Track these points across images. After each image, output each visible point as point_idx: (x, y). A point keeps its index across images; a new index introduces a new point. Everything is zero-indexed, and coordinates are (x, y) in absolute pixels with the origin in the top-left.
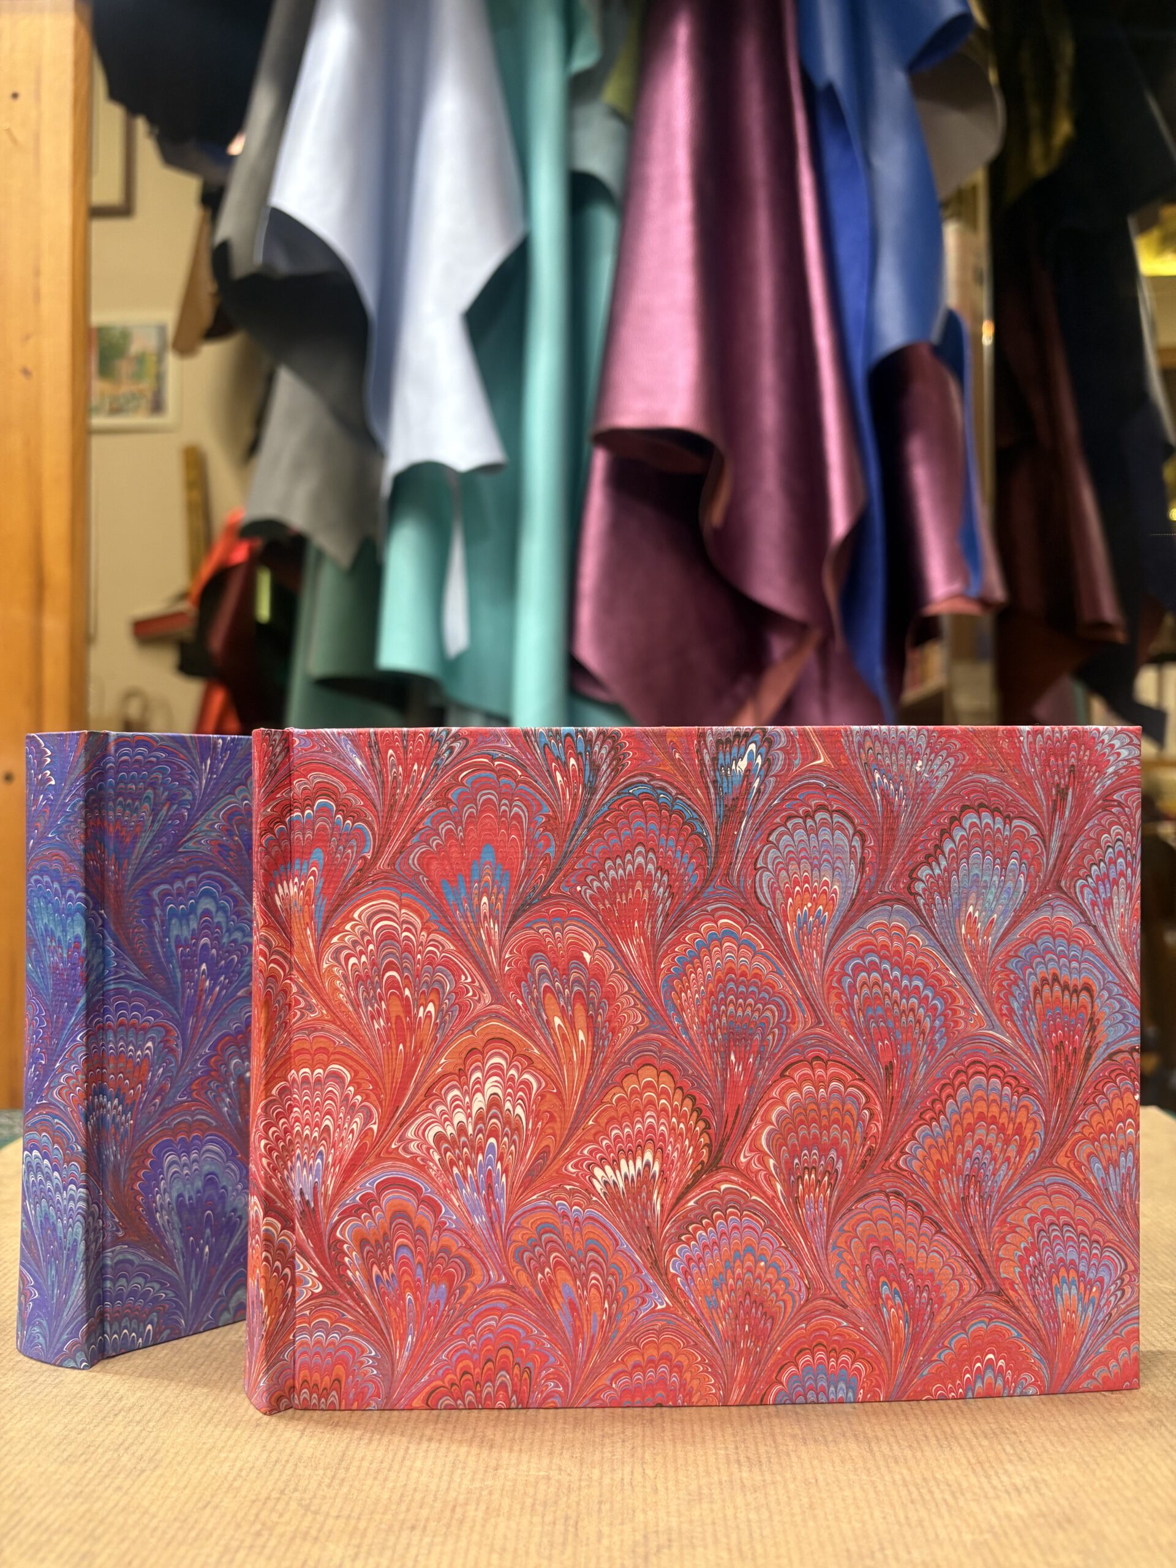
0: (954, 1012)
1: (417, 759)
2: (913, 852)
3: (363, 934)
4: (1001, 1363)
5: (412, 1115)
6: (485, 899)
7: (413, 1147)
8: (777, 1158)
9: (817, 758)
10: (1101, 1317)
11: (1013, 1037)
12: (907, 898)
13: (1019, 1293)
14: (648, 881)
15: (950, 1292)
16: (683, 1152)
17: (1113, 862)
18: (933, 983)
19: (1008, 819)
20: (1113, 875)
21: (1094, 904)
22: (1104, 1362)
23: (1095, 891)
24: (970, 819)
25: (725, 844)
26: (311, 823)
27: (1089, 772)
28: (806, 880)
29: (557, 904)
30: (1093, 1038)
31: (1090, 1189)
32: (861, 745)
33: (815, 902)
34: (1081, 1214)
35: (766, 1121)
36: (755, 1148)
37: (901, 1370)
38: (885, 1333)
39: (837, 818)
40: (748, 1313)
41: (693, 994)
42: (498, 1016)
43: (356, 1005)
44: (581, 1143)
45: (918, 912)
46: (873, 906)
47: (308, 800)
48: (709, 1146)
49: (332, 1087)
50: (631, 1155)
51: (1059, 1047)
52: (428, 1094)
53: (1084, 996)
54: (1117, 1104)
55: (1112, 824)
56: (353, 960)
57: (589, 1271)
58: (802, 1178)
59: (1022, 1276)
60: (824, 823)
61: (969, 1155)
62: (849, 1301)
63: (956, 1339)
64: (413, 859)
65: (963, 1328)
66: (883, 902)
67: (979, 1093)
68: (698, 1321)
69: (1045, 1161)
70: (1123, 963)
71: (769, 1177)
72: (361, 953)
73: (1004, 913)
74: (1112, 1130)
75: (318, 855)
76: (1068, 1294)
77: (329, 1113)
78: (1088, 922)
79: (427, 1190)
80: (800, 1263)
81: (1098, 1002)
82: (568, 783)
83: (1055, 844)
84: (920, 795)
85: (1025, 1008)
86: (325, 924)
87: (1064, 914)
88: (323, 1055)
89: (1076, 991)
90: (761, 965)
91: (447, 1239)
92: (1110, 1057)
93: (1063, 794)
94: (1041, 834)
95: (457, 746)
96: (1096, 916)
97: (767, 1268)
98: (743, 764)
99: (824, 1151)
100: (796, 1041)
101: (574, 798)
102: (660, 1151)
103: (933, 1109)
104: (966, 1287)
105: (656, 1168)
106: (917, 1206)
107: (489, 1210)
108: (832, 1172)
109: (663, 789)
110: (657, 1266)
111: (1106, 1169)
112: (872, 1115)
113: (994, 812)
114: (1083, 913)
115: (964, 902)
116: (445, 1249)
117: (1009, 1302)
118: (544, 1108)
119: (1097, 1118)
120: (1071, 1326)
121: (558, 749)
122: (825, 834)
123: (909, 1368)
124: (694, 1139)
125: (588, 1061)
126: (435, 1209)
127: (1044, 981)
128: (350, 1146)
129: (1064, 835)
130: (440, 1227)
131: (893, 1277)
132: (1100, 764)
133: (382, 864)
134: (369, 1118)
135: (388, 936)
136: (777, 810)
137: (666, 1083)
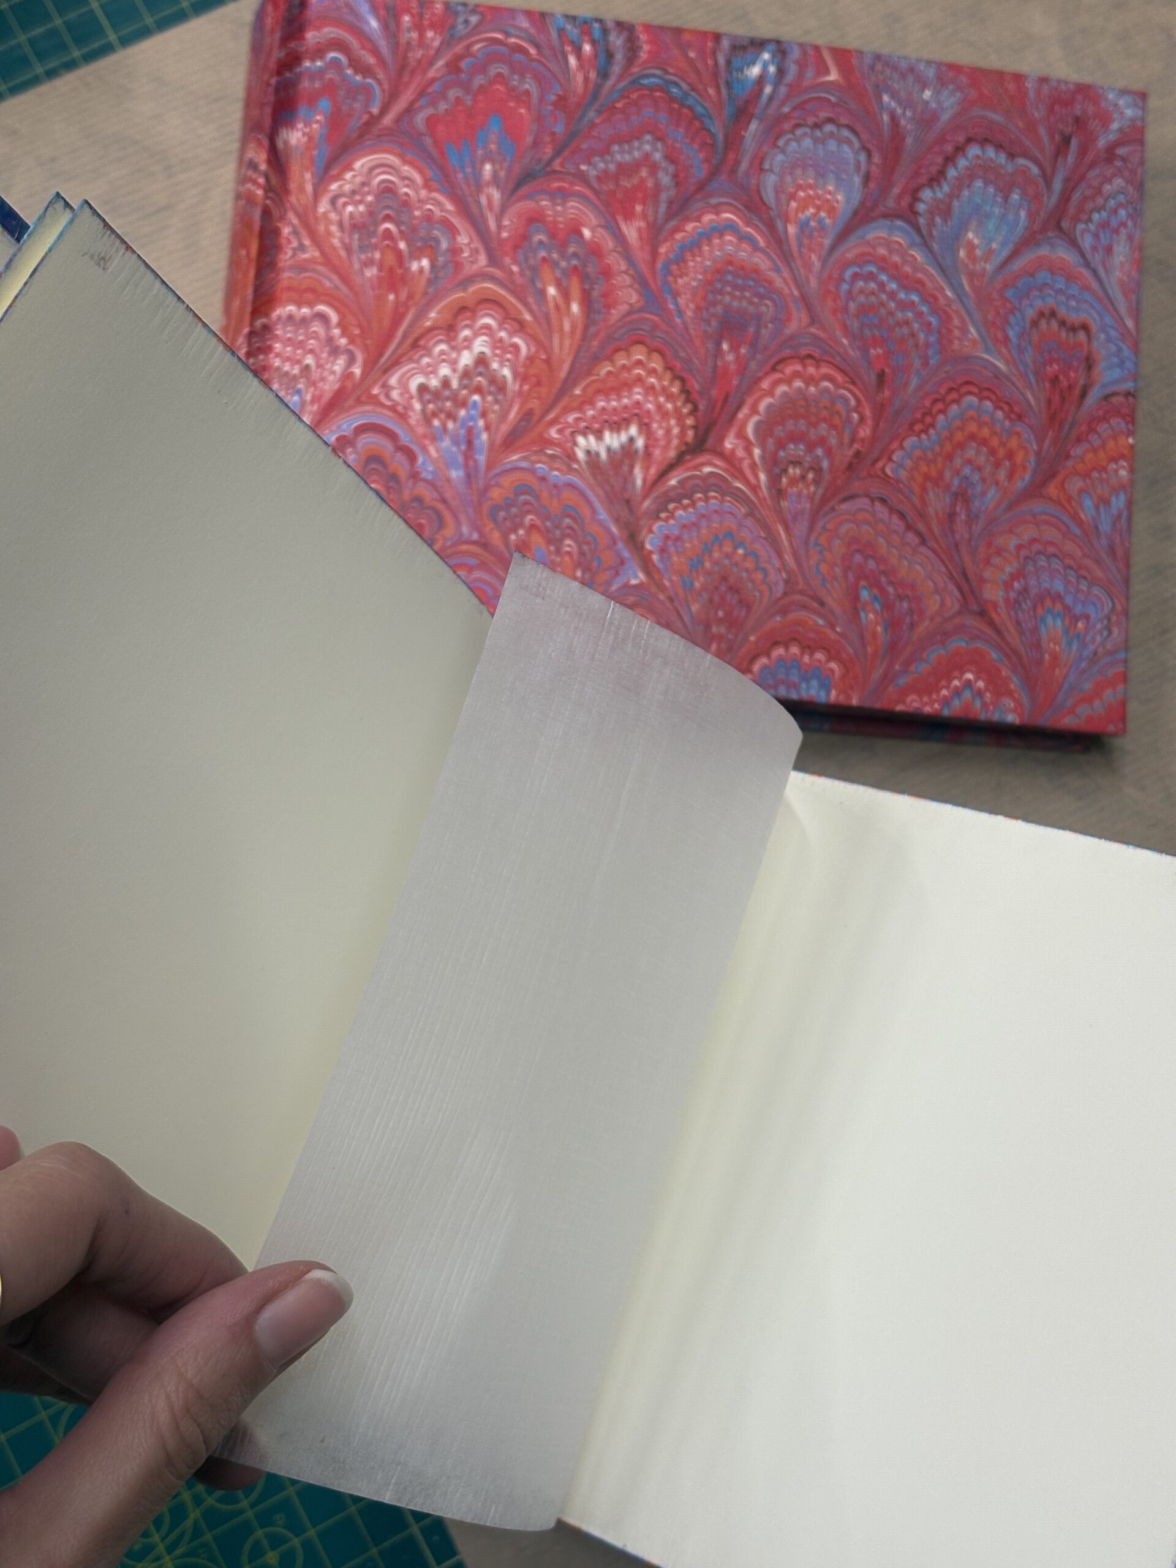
0: (950, 331)
1: (433, 26)
2: (917, 174)
3: (363, 184)
4: (981, 684)
5: (395, 363)
6: (488, 167)
7: (395, 394)
8: (763, 448)
9: (827, 72)
10: (1086, 653)
11: (1007, 363)
12: (909, 215)
13: (1002, 616)
14: (654, 168)
15: (933, 605)
16: (668, 431)
17: (1115, 211)
18: (930, 299)
19: (1011, 156)
20: (1114, 223)
21: (1094, 248)
22: (1088, 699)
23: (1096, 236)
24: (974, 151)
25: (733, 141)
26: (321, 73)
27: (1094, 124)
28: (810, 187)
29: (563, 180)
30: (1089, 376)
31: (1080, 523)
32: (872, 68)
33: (819, 209)
34: (1069, 547)
35: (754, 411)
36: (741, 435)
37: (876, 675)
38: (862, 638)
39: (846, 133)
40: (723, 598)
41: (690, 280)
42: (492, 278)
43: (348, 249)
44: (567, 410)
45: (918, 229)
46: (873, 219)
47: (319, 52)
48: (695, 427)
49: (317, 327)
50: (617, 426)
51: (1055, 380)
52: (415, 345)
53: (1082, 336)
54: (1111, 444)
55: (1114, 176)
56: (350, 208)
57: (564, 536)
58: (785, 471)
59: (1007, 600)
60: (831, 135)
61: (957, 472)
62: (828, 600)
63: (934, 654)
64: (420, 119)
65: (943, 643)
66: (885, 216)
67: (971, 413)
68: (671, 599)
69: (1035, 490)
70: (1122, 308)
71: (753, 466)
72: (361, 202)
73: (1004, 244)
74: (1104, 469)
75: (324, 104)
76: (1053, 625)
77: (311, 351)
78: (1087, 264)
79: (404, 438)
80: (780, 554)
81: (1095, 344)
82: (581, 66)
83: (1057, 185)
84: (927, 119)
85: (1021, 336)
86: (328, 167)
87: (1064, 254)
88: (309, 294)
89: (1073, 329)
90: (761, 262)
91: (422, 490)
92: (1107, 398)
93: (1067, 141)
94: (1044, 175)
95: (474, 19)
96: (1096, 259)
97: (745, 556)
98: (755, 71)
99: (811, 447)
100: (791, 337)
101: (586, 79)
102: (645, 428)
103: (923, 422)
104: (948, 603)
105: (640, 443)
106: (902, 516)
107: (466, 466)
108: (818, 471)
109: (676, 84)
110: (633, 539)
111: (1097, 507)
112: (862, 419)
113: (999, 147)
114: (1083, 255)
115: (963, 227)
116: (419, 499)
117: (991, 624)
118: (532, 371)
119: (1090, 456)
120: (1055, 657)
121: (572, 31)
122: (832, 145)
123: (885, 676)
124: (680, 419)
125: (579, 332)
126: (412, 457)
127: (1041, 314)
128: (330, 385)
129: (1066, 181)
130: (415, 476)
131: (875, 584)
132: (1105, 119)
133: (388, 120)
134: (352, 360)
135: (388, 190)
136: (787, 117)
137: (656, 364)
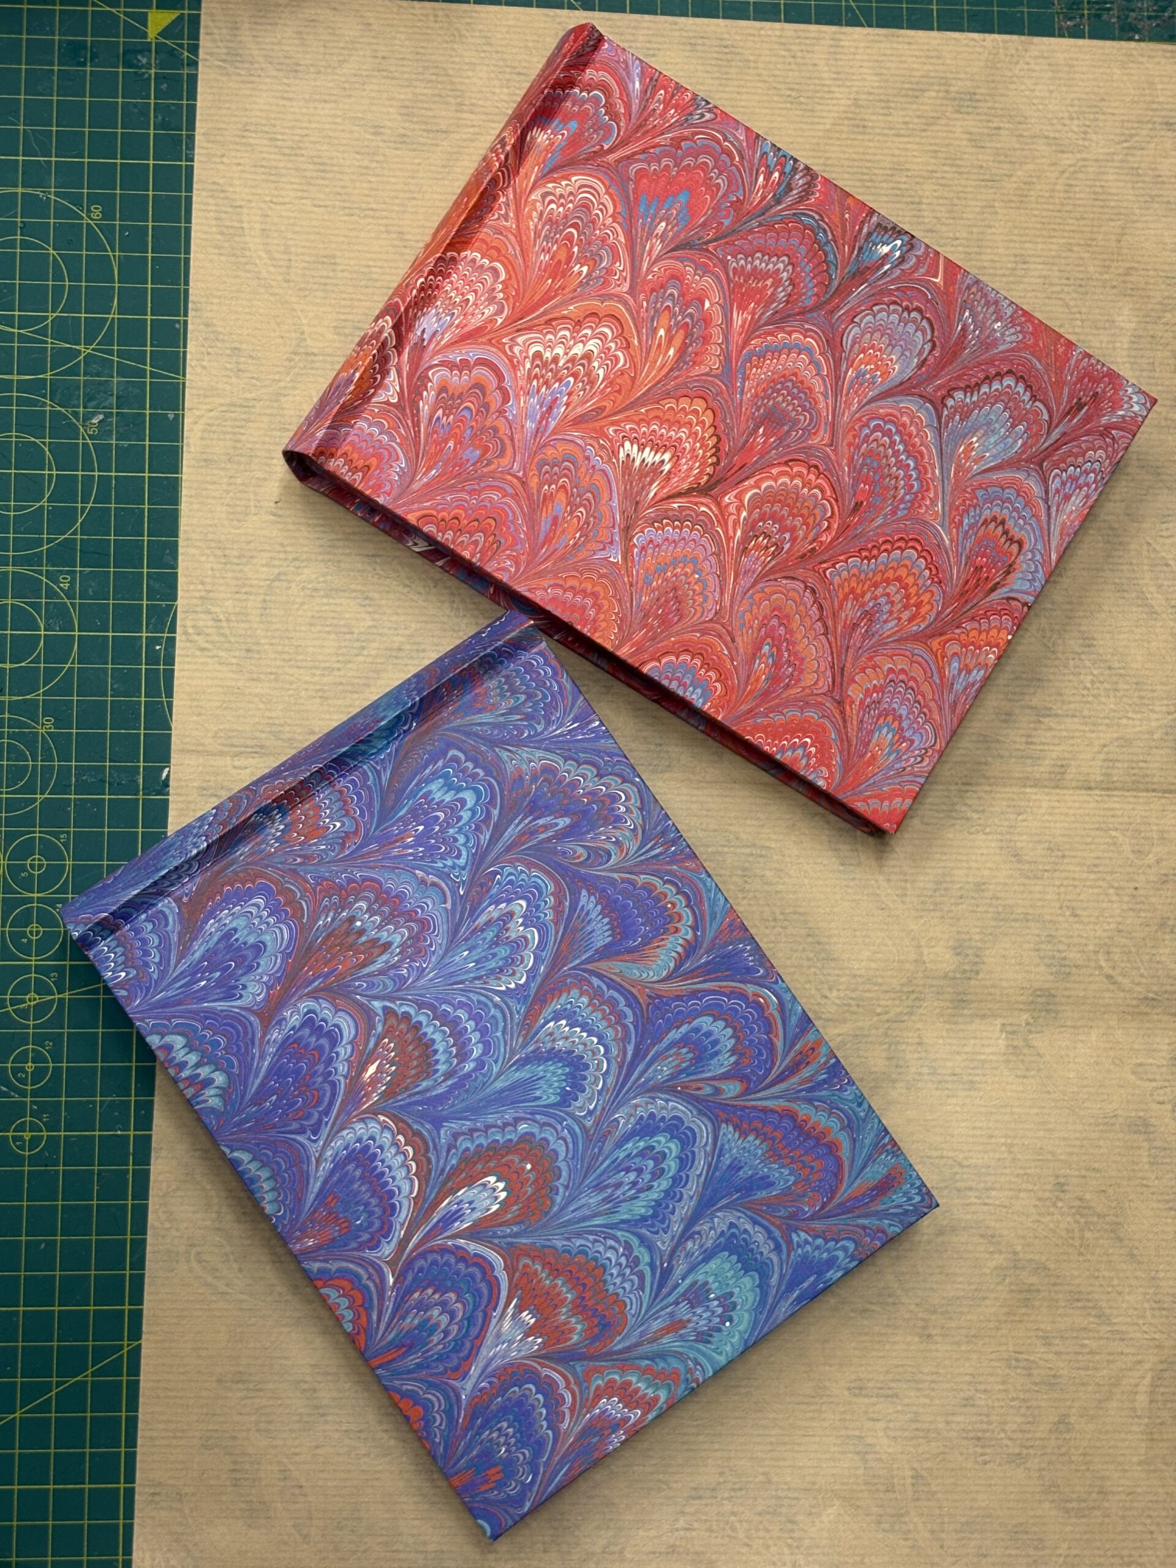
0: (923, 498)
1: (676, 107)
2: (959, 378)
3: (571, 193)
4: (813, 750)
5: (529, 329)
6: (663, 224)
7: (516, 350)
8: (750, 513)
9: (936, 276)
10: (897, 766)
11: (951, 541)
12: (938, 405)
13: (853, 712)
14: (777, 283)
15: (809, 679)
16: (691, 469)
17: (1087, 472)
18: (921, 469)
19: (1034, 398)
20: (1081, 481)
21: (1058, 491)
22: (881, 798)
23: (1064, 484)
24: (1009, 381)
25: (843, 291)
26: (584, 102)
27: (1105, 404)
28: (880, 350)
29: (709, 259)
30: (1004, 579)
31: (942, 676)
32: (968, 288)
33: (877, 368)
34: (926, 688)
35: (757, 485)
36: (739, 497)
37: (744, 707)
38: (749, 676)
39: (925, 323)
40: (667, 601)
41: (761, 373)
42: (625, 304)
43: (537, 234)
44: (628, 419)
45: (939, 418)
46: (912, 395)
47: (589, 87)
48: (711, 476)
49: (488, 277)
50: (657, 448)
51: (979, 569)
52: (548, 322)
53: (1015, 548)
54: (994, 632)
55: (1100, 448)
56: (553, 206)
57: (581, 505)
58: (758, 537)
59: (862, 702)
60: (914, 321)
61: (876, 598)
62: (738, 639)
63: (792, 713)
64: (634, 168)
65: (802, 709)
66: (921, 396)
67: (908, 562)
68: (631, 585)
69: (923, 637)
70: (1054, 542)
71: (736, 523)
72: (562, 205)
73: (994, 456)
74: (980, 648)
75: (573, 125)
76: (885, 735)
77: (476, 292)
78: (1046, 501)
79: (508, 383)
80: (722, 593)
81: (1021, 557)
82: (765, 187)
83: (1055, 435)
84: (988, 343)
85: (971, 527)
86: (551, 171)
87: (1034, 486)
88: (495, 252)
89: (1011, 540)
90: (818, 385)
91: (501, 424)
92: (1009, 599)
93: (1080, 406)
94: (1050, 423)
95: (708, 116)
96: (1054, 500)
97: (698, 580)
98: (886, 249)
99: (782, 530)
100: (810, 447)
101: (763, 198)
102: (676, 458)
103: (869, 552)
104: (821, 684)
105: (667, 467)
106: (821, 608)
107: (540, 422)
108: (779, 548)
109: (825, 231)
110: (627, 531)
111: (960, 671)
112: (828, 528)
113: (1028, 387)
114: (1047, 492)
115: (973, 431)
116: (496, 430)
117: (842, 712)
118: (618, 381)
119: (974, 633)
120: (874, 757)
121: (772, 159)
122: (911, 328)
123: (750, 711)
124: (703, 465)
125: (665, 370)
126: (506, 399)
127: (994, 519)
128: (476, 322)
129: (1064, 434)
130: (501, 412)
131: (776, 645)
132: (1116, 405)
133: (611, 158)
134: (500, 312)
135: (586, 206)
136: (890, 292)
137: (708, 419)
